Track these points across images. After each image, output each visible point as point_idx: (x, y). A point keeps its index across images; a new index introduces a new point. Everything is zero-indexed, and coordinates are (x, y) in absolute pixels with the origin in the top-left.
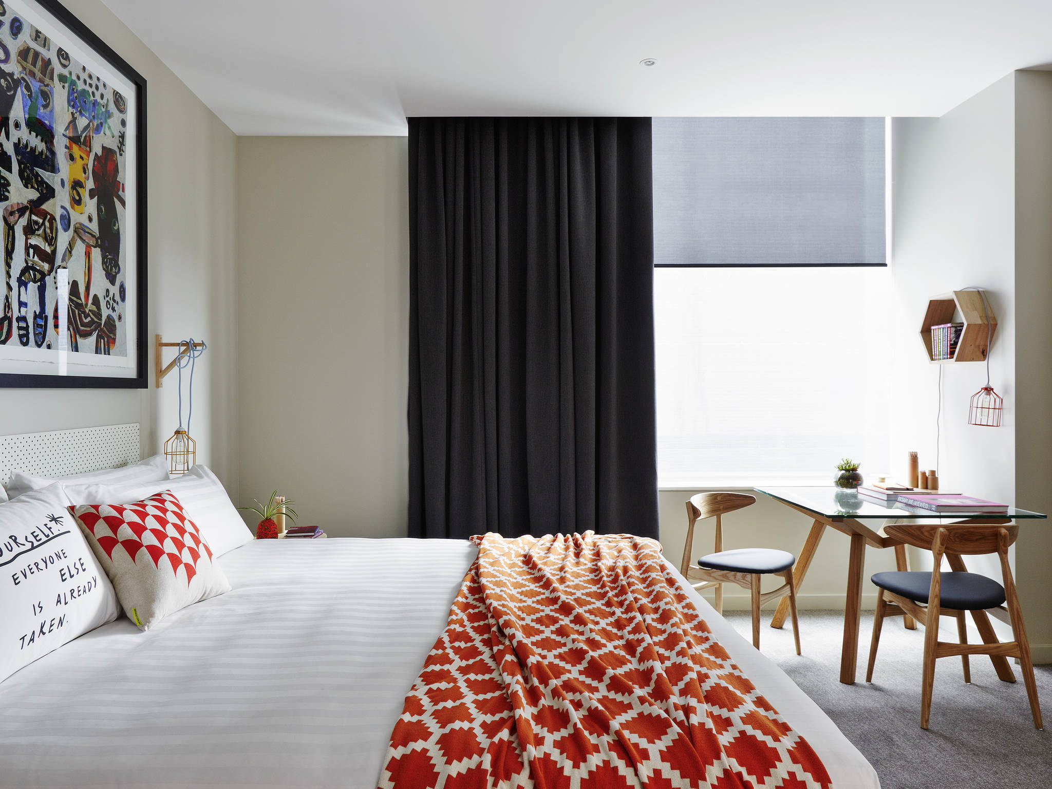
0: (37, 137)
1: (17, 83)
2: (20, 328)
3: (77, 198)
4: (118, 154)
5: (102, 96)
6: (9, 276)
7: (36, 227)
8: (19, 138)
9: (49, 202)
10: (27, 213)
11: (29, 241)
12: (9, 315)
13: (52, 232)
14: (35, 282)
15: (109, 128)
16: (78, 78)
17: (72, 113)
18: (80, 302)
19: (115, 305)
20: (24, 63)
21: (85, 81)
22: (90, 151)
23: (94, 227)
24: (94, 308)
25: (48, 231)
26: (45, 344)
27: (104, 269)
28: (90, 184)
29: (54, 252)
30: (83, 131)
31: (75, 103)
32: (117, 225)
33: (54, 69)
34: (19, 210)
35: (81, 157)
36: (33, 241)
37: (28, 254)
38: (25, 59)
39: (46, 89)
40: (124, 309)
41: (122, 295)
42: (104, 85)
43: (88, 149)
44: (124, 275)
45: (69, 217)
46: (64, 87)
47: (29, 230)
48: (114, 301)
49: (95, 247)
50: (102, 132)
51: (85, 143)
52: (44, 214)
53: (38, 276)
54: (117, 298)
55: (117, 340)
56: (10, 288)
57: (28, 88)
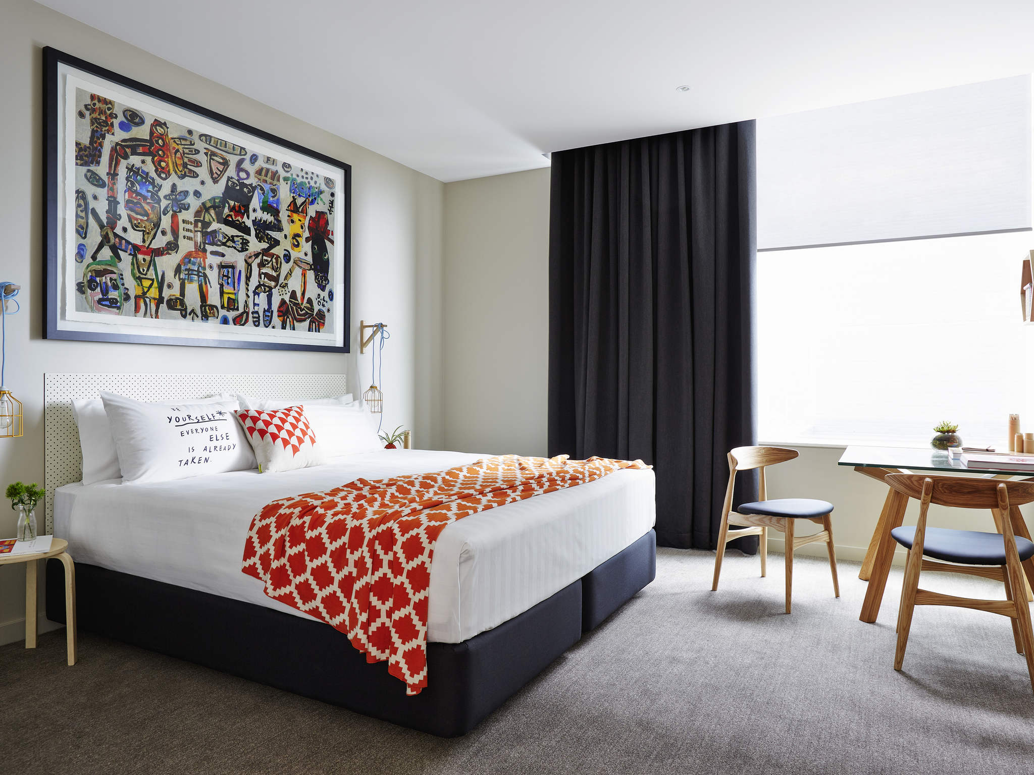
0: (267, 214)
1: (254, 188)
2: (253, 317)
3: (296, 243)
4: (328, 214)
5: (316, 183)
6: (248, 290)
7: (266, 263)
8: (256, 217)
9: (275, 248)
10: (261, 255)
11: (261, 271)
12: (247, 310)
13: (277, 265)
14: (265, 292)
15: (321, 200)
16: (298, 176)
17: (293, 197)
18: (297, 302)
19: (325, 303)
20: (260, 177)
21: (303, 177)
22: (307, 215)
23: (309, 259)
24: (308, 305)
25: (275, 264)
26: (270, 326)
27: (316, 282)
28: (307, 234)
29: (279, 275)
30: (300, 206)
31: (295, 190)
32: (327, 256)
33: (280, 176)
34: (254, 255)
35: (299, 220)
36: (264, 270)
37: (261, 278)
38: (260, 174)
39: (274, 187)
40: (332, 305)
41: (331, 297)
42: (317, 176)
43: (305, 215)
44: (333, 285)
45: (290, 255)
46: (287, 183)
47: (261, 265)
48: (324, 301)
49: (310, 270)
50: (316, 203)
51: (302, 212)
52: (272, 255)
53: (267, 289)
54: (327, 298)
55: (326, 324)
56: (248, 296)
57: (262, 189)
